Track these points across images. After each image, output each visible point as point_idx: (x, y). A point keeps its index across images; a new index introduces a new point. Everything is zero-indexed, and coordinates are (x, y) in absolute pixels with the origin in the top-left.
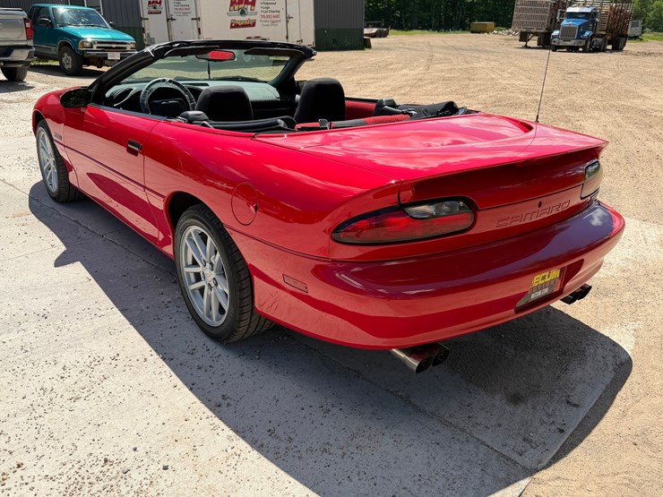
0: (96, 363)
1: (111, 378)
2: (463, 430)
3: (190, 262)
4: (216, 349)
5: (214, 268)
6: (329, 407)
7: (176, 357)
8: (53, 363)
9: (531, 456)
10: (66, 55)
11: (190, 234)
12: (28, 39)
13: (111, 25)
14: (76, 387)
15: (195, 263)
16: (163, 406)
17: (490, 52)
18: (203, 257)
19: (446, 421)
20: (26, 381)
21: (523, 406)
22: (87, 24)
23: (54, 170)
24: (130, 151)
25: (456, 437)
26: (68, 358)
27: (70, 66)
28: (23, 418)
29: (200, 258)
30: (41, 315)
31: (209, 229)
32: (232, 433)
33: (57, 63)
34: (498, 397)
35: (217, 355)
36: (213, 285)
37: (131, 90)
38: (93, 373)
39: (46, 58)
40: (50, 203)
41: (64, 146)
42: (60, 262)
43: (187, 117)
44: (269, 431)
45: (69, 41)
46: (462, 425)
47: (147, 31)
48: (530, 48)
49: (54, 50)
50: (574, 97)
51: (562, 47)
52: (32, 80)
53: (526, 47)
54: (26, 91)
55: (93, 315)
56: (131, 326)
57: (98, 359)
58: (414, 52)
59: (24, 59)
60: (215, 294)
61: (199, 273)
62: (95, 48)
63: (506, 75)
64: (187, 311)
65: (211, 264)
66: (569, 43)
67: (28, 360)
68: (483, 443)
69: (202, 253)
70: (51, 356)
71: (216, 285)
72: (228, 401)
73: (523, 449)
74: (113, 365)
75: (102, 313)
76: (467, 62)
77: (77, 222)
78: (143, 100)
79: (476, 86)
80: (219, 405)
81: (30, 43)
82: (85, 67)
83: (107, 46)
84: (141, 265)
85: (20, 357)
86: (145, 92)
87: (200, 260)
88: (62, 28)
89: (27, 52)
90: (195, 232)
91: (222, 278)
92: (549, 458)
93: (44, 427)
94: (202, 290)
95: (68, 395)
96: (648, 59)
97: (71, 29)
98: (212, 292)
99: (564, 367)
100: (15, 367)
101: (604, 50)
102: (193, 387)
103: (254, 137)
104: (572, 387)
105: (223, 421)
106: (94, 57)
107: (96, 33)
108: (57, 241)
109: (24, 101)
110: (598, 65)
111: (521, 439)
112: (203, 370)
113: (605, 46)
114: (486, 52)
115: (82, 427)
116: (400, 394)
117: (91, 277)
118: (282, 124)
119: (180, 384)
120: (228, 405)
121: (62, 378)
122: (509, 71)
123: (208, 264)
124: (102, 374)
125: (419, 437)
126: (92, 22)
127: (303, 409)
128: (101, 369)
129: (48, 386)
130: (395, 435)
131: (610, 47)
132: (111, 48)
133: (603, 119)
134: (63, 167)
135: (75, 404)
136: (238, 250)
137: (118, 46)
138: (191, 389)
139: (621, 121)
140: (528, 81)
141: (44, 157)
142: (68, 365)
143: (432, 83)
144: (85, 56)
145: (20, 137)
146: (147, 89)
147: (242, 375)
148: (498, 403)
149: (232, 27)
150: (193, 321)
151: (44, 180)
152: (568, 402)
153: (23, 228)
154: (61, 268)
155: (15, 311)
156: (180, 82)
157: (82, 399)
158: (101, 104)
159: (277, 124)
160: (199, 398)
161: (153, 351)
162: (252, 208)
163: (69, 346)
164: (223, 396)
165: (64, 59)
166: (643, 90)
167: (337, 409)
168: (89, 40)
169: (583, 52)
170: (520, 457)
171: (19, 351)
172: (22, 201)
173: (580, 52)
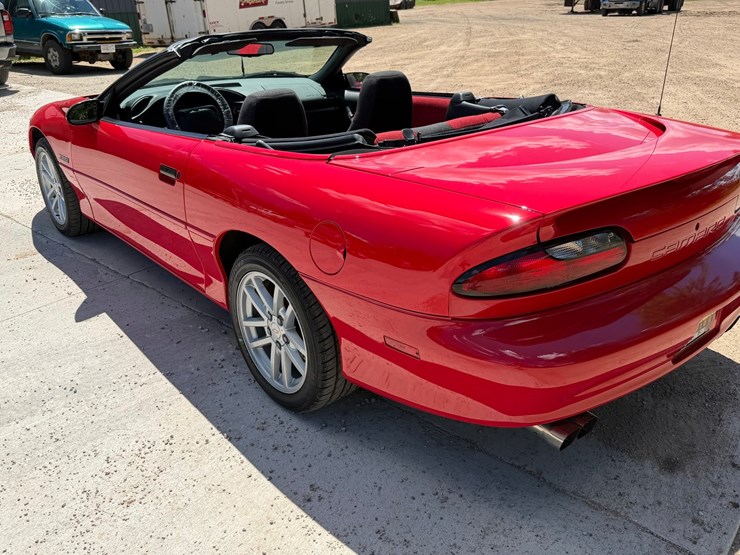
0: (147, 450)
1: (168, 470)
2: (617, 514)
3: (249, 313)
4: (291, 421)
5: (285, 322)
6: (446, 494)
7: (243, 435)
8: (92, 454)
9: (706, 543)
10: (51, 50)
11: (250, 281)
12: (7, 34)
13: (101, 12)
14: (126, 486)
15: (256, 315)
16: (239, 505)
17: (534, 20)
18: (268, 309)
19: (593, 502)
20: (63, 482)
21: (681, 474)
22: (73, 13)
23: (60, 198)
24: (163, 178)
25: (611, 524)
26: (110, 445)
27: (58, 63)
28: (66, 535)
29: (264, 309)
30: (68, 389)
31: (278, 277)
32: (332, 538)
33: (41, 60)
34: (648, 463)
35: (293, 428)
36: (282, 343)
37: (151, 97)
38: (145, 465)
39: (28, 55)
40: (58, 238)
41: (74, 171)
42: (83, 314)
43: (232, 133)
44: (378, 532)
45: (54, 34)
46: (614, 506)
47: (143, 17)
48: (576, 13)
49: (37, 45)
50: (640, 70)
51: (614, 11)
52: (15, 82)
53: (573, 12)
54: (10, 97)
55: (132, 384)
56: (182, 396)
57: (148, 445)
58: (449, 25)
59: (4, 59)
60: (286, 353)
61: (262, 328)
62: (85, 40)
63: (559, 47)
64: (248, 370)
65: (279, 317)
66: (621, 6)
67: (61, 452)
68: (645, 529)
69: (266, 304)
70: (89, 444)
71: (287, 343)
72: (319, 492)
73: (696, 534)
74: (168, 452)
75: (143, 380)
76: (511, 34)
77: (94, 260)
78: (168, 110)
79: (528, 62)
80: (308, 499)
81: (10, 39)
82: (75, 63)
83: (100, 38)
84: (181, 313)
85: (50, 448)
86: (170, 100)
87: (264, 311)
88: (44, 19)
89: (7, 49)
90: (257, 279)
91: (297, 336)
92: (729, 545)
93: (95, 546)
94: (267, 348)
95: (118, 498)
96: (712, 19)
97: (55, 19)
98: (282, 352)
99: (716, 417)
100: (47, 464)
101: (660, 12)
102: (272, 475)
103: (329, 160)
104: (733, 443)
105: (318, 522)
106: (85, 51)
107: (86, 23)
108: (75, 288)
109: (8, 109)
110: (658, 29)
111: (690, 521)
112: (280, 450)
113: (661, 7)
114: (529, 20)
115: (142, 543)
116: (528, 468)
117: (122, 333)
118: (360, 139)
119: (255, 472)
120: (320, 498)
121: (107, 474)
122: (561, 42)
123: (275, 318)
124: (156, 465)
125: (565, 527)
126: (79, 10)
127: (414, 498)
128: (153, 459)
129: (91, 486)
130: (535, 527)
131: (666, 8)
132: (104, 39)
133: (681, 95)
134: (72, 195)
135: (129, 510)
136: (317, 301)
137: (112, 37)
138: (270, 479)
139: (702, 96)
140: (584, 52)
141: (47, 182)
142: (111, 455)
143: (477, 61)
144: (75, 50)
145: (10, 154)
146: (172, 96)
147: (330, 455)
148: (650, 472)
149: (241, 7)
150: (257, 384)
151: (48, 208)
152: (734, 465)
153: (31, 272)
154: (84, 323)
155: (35, 384)
156: (208, 83)
157: (136, 503)
158: (115, 118)
159: (354, 140)
160: (282, 491)
161: (215, 429)
162: (340, 255)
163: (110, 430)
164: (311, 486)
165: (49, 56)
166: (717, 57)
167: (457, 496)
168: (77, 31)
169: (638, 15)
170: (695, 547)
171: (48, 440)
172: (25, 237)
173: (634, 15)
